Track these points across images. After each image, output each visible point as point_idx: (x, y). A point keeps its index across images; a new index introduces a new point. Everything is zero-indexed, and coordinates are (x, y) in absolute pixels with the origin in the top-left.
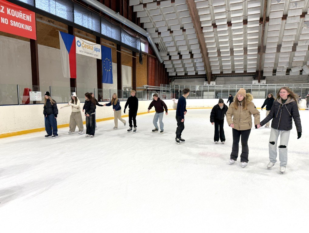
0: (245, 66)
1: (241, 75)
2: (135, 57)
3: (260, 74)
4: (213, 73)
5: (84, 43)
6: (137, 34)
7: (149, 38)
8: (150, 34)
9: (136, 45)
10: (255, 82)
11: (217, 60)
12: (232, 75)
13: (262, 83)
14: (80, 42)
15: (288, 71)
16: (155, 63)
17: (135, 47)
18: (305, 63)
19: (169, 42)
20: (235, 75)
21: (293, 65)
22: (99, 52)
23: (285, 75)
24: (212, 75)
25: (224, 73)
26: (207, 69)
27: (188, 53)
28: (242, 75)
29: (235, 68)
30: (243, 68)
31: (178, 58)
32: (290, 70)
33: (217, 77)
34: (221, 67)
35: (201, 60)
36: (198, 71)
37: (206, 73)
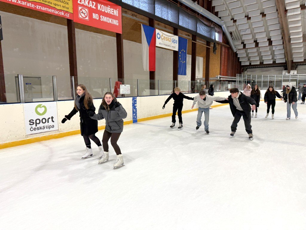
2: (209, 46)
4: (294, 61)
5: (163, 35)
6: (212, 23)
7: (224, 27)
8: (225, 23)
9: (211, 35)
11: (302, 46)
14: (159, 34)
16: (228, 53)
17: (210, 37)
19: (245, 30)
22: (176, 43)
26: (287, 56)
27: (266, 40)
31: (254, 46)
33: (298, 65)
35: (282, 47)
36: (276, 59)
37: (286, 61)
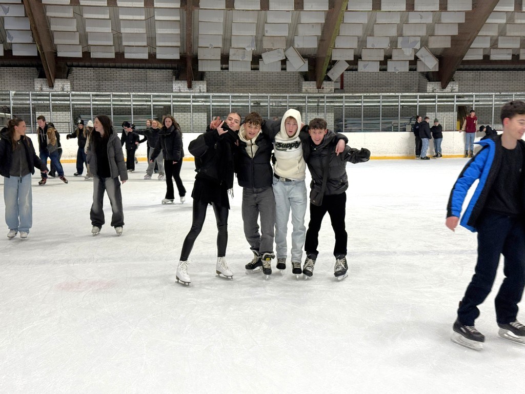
0: (152, 40)
1: (141, 65)
3: (189, 64)
4: (59, 55)
10: (180, 87)
11: (71, 15)
12: (118, 64)
13: (197, 89)
15: (256, 59)
18: (290, 43)
20: (125, 64)
21: (266, 45)
23: (249, 70)
24: (58, 59)
25: (93, 55)
26: (39, 38)
28: (144, 65)
29: (124, 43)
30: (144, 46)
32: (261, 57)
33: (73, 66)
34: (84, 38)
35: (20, 11)
36: (11, 44)
37: (38, 52)
